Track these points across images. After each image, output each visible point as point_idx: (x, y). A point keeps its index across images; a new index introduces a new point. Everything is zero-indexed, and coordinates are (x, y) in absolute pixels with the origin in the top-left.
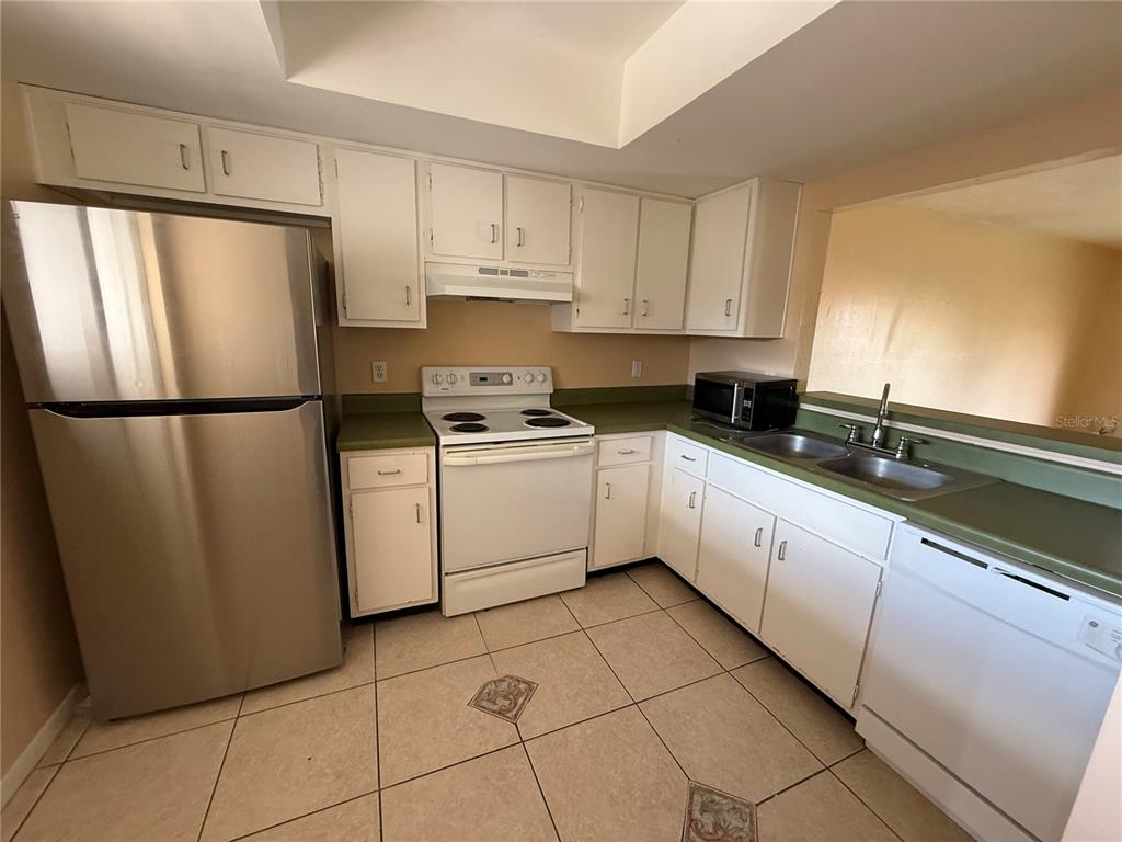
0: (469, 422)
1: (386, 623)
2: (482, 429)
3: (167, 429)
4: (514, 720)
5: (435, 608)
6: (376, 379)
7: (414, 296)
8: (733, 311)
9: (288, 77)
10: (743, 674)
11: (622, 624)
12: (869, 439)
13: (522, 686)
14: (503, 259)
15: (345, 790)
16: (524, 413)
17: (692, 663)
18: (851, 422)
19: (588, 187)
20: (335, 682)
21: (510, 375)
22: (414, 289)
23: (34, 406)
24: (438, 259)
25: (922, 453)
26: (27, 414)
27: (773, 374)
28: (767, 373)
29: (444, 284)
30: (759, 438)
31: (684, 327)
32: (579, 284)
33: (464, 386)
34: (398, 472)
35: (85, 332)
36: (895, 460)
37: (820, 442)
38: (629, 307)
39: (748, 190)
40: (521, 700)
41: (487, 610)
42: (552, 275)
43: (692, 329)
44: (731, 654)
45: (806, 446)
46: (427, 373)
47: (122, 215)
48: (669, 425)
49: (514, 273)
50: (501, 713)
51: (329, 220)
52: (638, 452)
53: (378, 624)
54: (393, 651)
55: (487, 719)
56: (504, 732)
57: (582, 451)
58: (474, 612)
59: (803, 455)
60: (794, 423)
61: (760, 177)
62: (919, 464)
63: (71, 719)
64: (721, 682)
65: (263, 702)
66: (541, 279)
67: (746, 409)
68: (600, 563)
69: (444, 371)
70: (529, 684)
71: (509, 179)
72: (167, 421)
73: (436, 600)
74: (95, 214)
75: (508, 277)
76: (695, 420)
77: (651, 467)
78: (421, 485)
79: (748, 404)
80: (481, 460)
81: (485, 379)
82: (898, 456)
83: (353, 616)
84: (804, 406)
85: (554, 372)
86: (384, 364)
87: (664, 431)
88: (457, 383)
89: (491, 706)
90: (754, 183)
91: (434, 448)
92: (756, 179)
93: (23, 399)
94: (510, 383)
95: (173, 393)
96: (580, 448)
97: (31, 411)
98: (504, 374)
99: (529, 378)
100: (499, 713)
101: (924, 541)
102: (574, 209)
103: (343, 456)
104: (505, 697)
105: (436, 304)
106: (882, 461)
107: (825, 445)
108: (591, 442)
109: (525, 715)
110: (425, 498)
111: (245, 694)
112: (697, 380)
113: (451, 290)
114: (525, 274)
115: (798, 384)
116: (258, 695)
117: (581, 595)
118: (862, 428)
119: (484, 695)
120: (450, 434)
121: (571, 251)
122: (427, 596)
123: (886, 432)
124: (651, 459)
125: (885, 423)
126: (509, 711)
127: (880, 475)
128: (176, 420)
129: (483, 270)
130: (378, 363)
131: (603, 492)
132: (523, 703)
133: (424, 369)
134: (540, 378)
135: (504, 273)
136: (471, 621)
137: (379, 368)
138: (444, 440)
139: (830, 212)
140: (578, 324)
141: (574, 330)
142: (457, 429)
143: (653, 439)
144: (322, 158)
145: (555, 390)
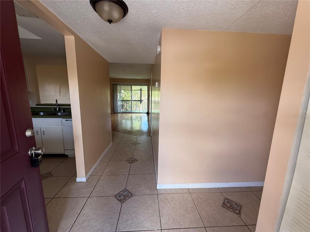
18: (52, 108)
25: (66, 110)
62: (66, 112)
82: (62, 112)
101: (66, 120)
106: (59, 113)
118: (55, 109)
123: (59, 108)
125: (59, 107)
127: (59, 115)
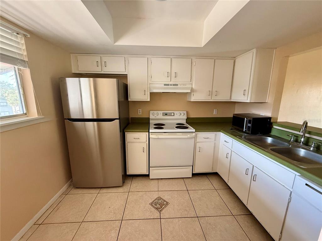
0: (159, 126)
1: (135, 177)
2: (162, 128)
3: (94, 125)
4: (160, 212)
5: (148, 176)
6: (139, 114)
7: (147, 93)
8: (246, 93)
9: (114, 43)
10: (239, 218)
11: (200, 191)
12: (299, 141)
13: (165, 203)
14: (171, 81)
15: (114, 218)
16: (177, 124)
17: (221, 209)
18: (293, 134)
19: (197, 58)
20: (120, 190)
21: (174, 113)
22: (147, 90)
23: (66, 119)
24: (152, 83)
26: (64, 121)
27: (263, 115)
28: (261, 114)
29: (153, 89)
30: (253, 137)
31: (231, 98)
32: (194, 87)
33: (161, 116)
34: (139, 138)
35: (78, 103)
36: (310, 150)
37: (279, 141)
38: (211, 93)
39: (252, 53)
40: (163, 207)
41: (162, 179)
42: (185, 85)
43: (234, 99)
44: (236, 211)
45: (273, 141)
46: (151, 112)
47: (87, 79)
48: (221, 130)
49: (174, 85)
50: (157, 209)
51: (127, 75)
52: (210, 138)
53: (134, 177)
54: (135, 185)
55: (153, 209)
56: (156, 214)
57: (191, 137)
58: (158, 179)
59: (271, 145)
60: (271, 133)
61: (256, 48)
63: (70, 186)
64: (230, 218)
65: (104, 191)
66: (182, 86)
67: (249, 127)
68: (196, 171)
69: (155, 112)
70: (167, 203)
71: (173, 59)
72: (94, 123)
73: (148, 174)
74: (82, 79)
75: (172, 86)
76: (231, 129)
77: (215, 143)
78: (144, 142)
79: (249, 125)
80: (160, 137)
81: (167, 114)
82: (312, 149)
83: (127, 174)
84: (275, 127)
85: (187, 112)
86: (141, 110)
87: (220, 132)
88: (159, 115)
89: (155, 206)
90: (254, 51)
91: (148, 133)
92: (255, 49)
93: (64, 117)
94: (174, 115)
95: (95, 117)
96: (190, 136)
97: (65, 120)
98: (172, 113)
99: (179, 114)
100: (157, 208)
101: (306, 184)
102: (193, 65)
103: (126, 133)
104: (159, 205)
105: (152, 94)
106: (303, 150)
107: (281, 142)
108: (194, 134)
109: (163, 211)
110: (145, 146)
111: (101, 188)
112: (233, 116)
113: (155, 91)
114: (177, 85)
115: (272, 119)
116: (104, 189)
117: (190, 180)
119: (154, 203)
120: (153, 129)
121: (191, 77)
122: (145, 172)
124: (215, 141)
126: (159, 209)
127: (301, 156)
128: (95, 123)
129: (165, 85)
130: (140, 110)
131: (198, 149)
132: (164, 208)
133: (151, 111)
134: (183, 114)
135: (171, 85)
136: (156, 181)
137: (140, 111)
138: (151, 131)
139: (288, 57)
140: (193, 98)
141: (192, 100)
142: (155, 128)
143: (216, 135)
144: (126, 60)
145: (187, 118)
